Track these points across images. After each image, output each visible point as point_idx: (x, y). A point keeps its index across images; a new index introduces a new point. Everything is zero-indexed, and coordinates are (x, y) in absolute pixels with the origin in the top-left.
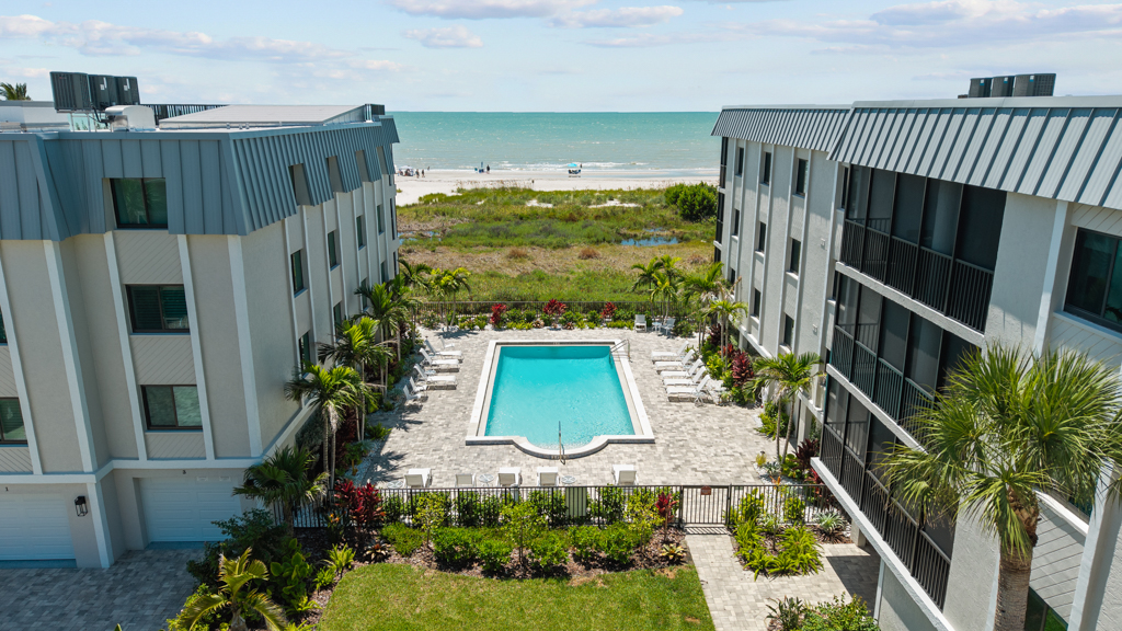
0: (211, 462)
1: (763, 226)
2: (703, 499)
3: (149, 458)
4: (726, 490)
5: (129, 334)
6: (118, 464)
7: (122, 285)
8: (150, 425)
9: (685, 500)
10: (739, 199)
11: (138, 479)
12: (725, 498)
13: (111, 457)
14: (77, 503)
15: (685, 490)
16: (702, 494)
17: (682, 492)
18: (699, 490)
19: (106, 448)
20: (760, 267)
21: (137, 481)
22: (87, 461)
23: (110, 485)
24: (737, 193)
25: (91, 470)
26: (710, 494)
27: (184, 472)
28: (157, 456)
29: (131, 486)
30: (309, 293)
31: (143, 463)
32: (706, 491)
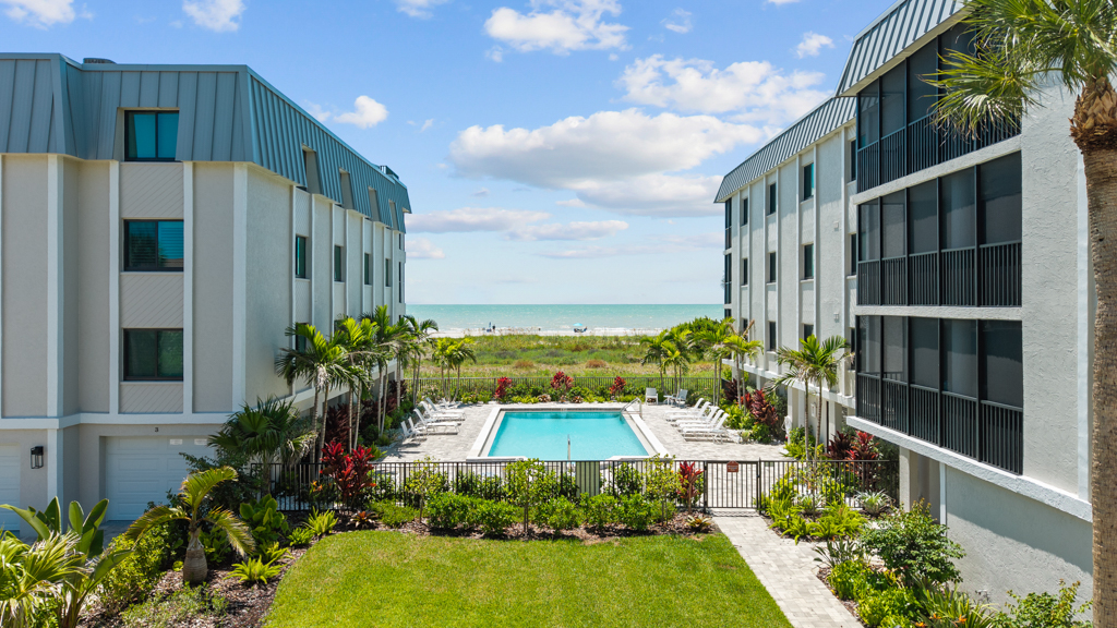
0: (188, 417)
1: (772, 256)
2: (730, 478)
3: (120, 412)
4: (754, 466)
5: (120, 271)
6: (86, 418)
7: (120, 218)
8: (128, 374)
9: (710, 477)
10: (746, 247)
11: (105, 437)
12: (755, 477)
13: (79, 410)
14: (33, 453)
15: (710, 465)
16: (728, 471)
17: (706, 468)
18: (725, 466)
19: (75, 398)
20: (773, 295)
21: (104, 439)
22: (53, 404)
23: (72, 436)
24: (743, 242)
25: (56, 415)
26: (737, 471)
27: (157, 430)
28: (128, 411)
29: (96, 441)
30: (310, 284)
31: (113, 417)
32: (732, 468)
